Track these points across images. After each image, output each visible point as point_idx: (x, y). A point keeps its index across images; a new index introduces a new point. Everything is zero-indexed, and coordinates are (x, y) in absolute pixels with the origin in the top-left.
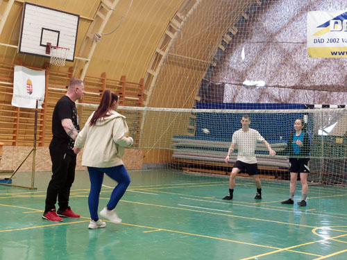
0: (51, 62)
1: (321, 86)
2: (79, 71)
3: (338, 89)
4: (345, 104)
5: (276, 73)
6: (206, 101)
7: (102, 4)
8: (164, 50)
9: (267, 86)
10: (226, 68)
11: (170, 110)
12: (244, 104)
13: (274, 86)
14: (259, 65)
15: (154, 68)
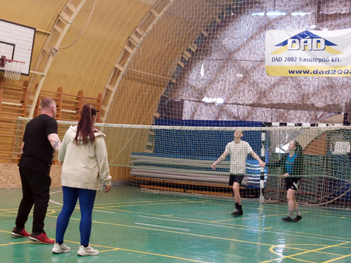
0: (5, 76)
1: (279, 104)
2: (34, 85)
3: (295, 107)
4: (301, 122)
5: (235, 90)
6: (165, 118)
7: (59, 18)
8: (123, 65)
9: (225, 103)
10: (186, 84)
11: (128, 126)
12: (203, 121)
13: (233, 104)
14: (218, 82)
15: (112, 83)
